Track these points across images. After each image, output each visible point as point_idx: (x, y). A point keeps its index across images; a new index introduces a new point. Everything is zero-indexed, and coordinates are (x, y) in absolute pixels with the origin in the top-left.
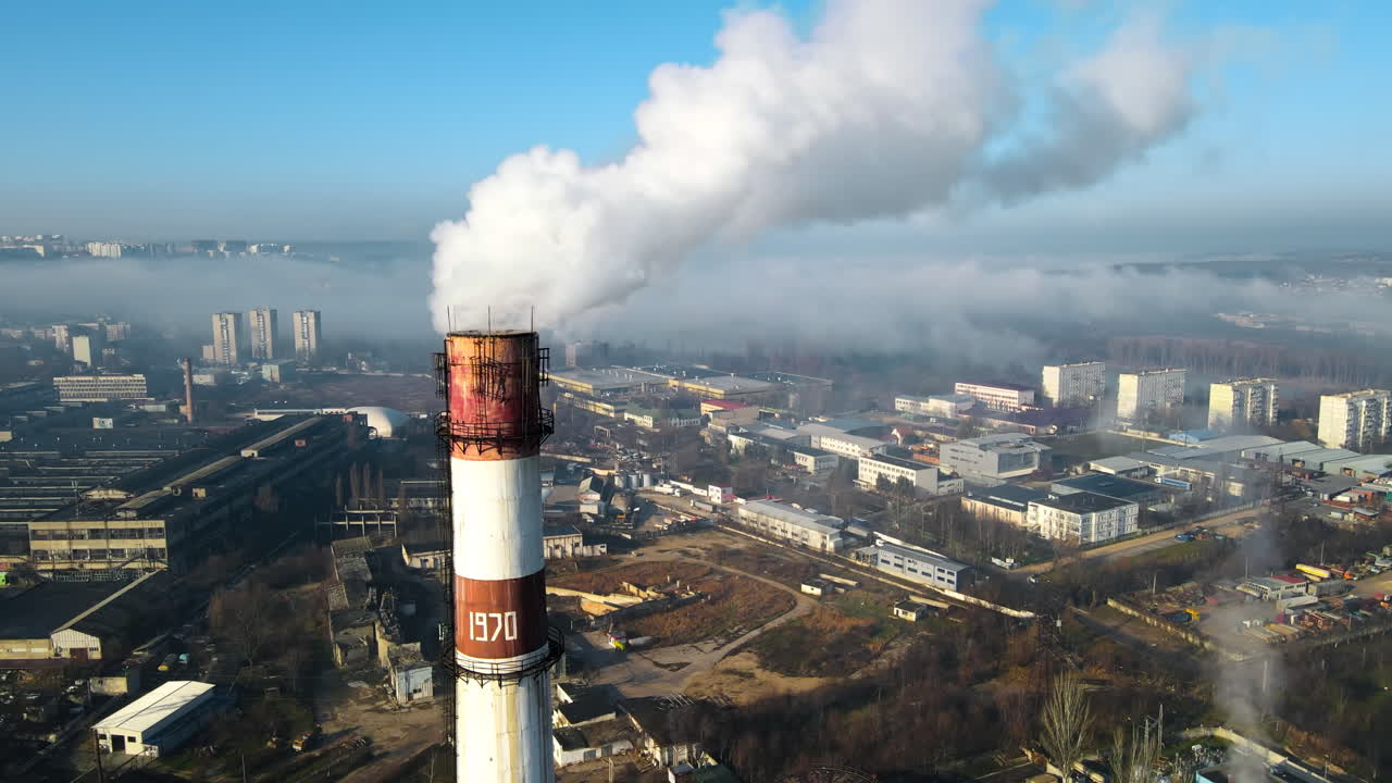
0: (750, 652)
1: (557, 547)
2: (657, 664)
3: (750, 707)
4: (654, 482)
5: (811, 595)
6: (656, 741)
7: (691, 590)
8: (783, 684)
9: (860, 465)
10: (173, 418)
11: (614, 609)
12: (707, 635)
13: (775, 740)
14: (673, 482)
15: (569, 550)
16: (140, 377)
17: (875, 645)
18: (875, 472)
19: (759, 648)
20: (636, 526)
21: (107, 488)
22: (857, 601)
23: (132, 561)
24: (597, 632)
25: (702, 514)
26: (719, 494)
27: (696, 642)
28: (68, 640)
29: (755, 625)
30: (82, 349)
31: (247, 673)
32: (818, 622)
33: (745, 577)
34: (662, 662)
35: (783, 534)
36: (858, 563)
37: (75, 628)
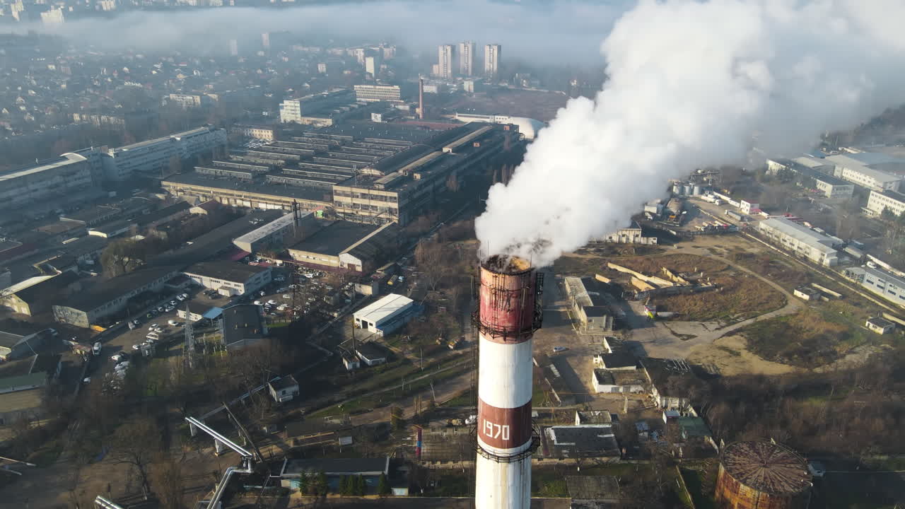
0: (742, 336)
1: (623, 236)
2: (674, 333)
3: (730, 378)
4: (702, 192)
5: (800, 299)
6: (659, 392)
7: (710, 281)
8: (760, 366)
9: (871, 197)
10: (412, 116)
11: (653, 288)
12: (713, 317)
13: (742, 408)
14: (716, 194)
15: (631, 239)
16: (397, 87)
17: (841, 348)
18: (882, 204)
19: (749, 334)
20: (681, 225)
21: (371, 168)
22: (837, 309)
23: (381, 214)
24: (638, 302)
25: (733, 221)
26: (748, 208)
27: (704, 321)
28: (346, 259)
29: (751, 316)
30: (370, 65)
31: (431, 295)
32: (801, 321)
33: (753, 277)
34: (676, 331)
35: (790, 246)
36: (847, 278)
37: (350, 253)
